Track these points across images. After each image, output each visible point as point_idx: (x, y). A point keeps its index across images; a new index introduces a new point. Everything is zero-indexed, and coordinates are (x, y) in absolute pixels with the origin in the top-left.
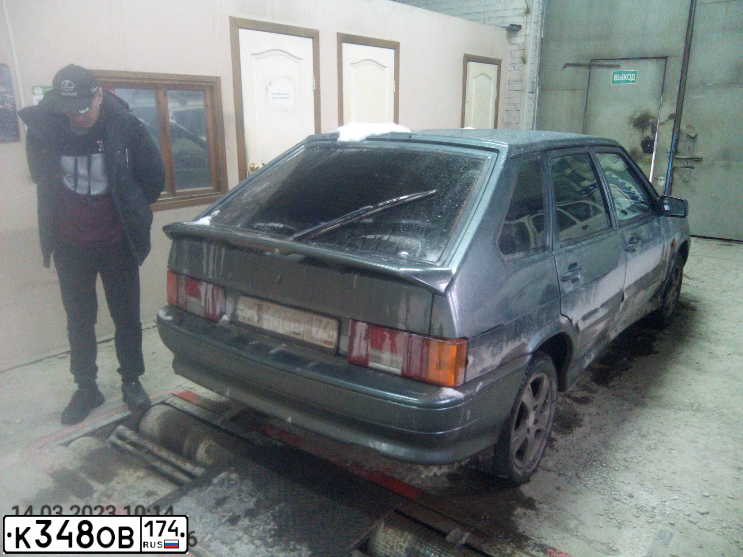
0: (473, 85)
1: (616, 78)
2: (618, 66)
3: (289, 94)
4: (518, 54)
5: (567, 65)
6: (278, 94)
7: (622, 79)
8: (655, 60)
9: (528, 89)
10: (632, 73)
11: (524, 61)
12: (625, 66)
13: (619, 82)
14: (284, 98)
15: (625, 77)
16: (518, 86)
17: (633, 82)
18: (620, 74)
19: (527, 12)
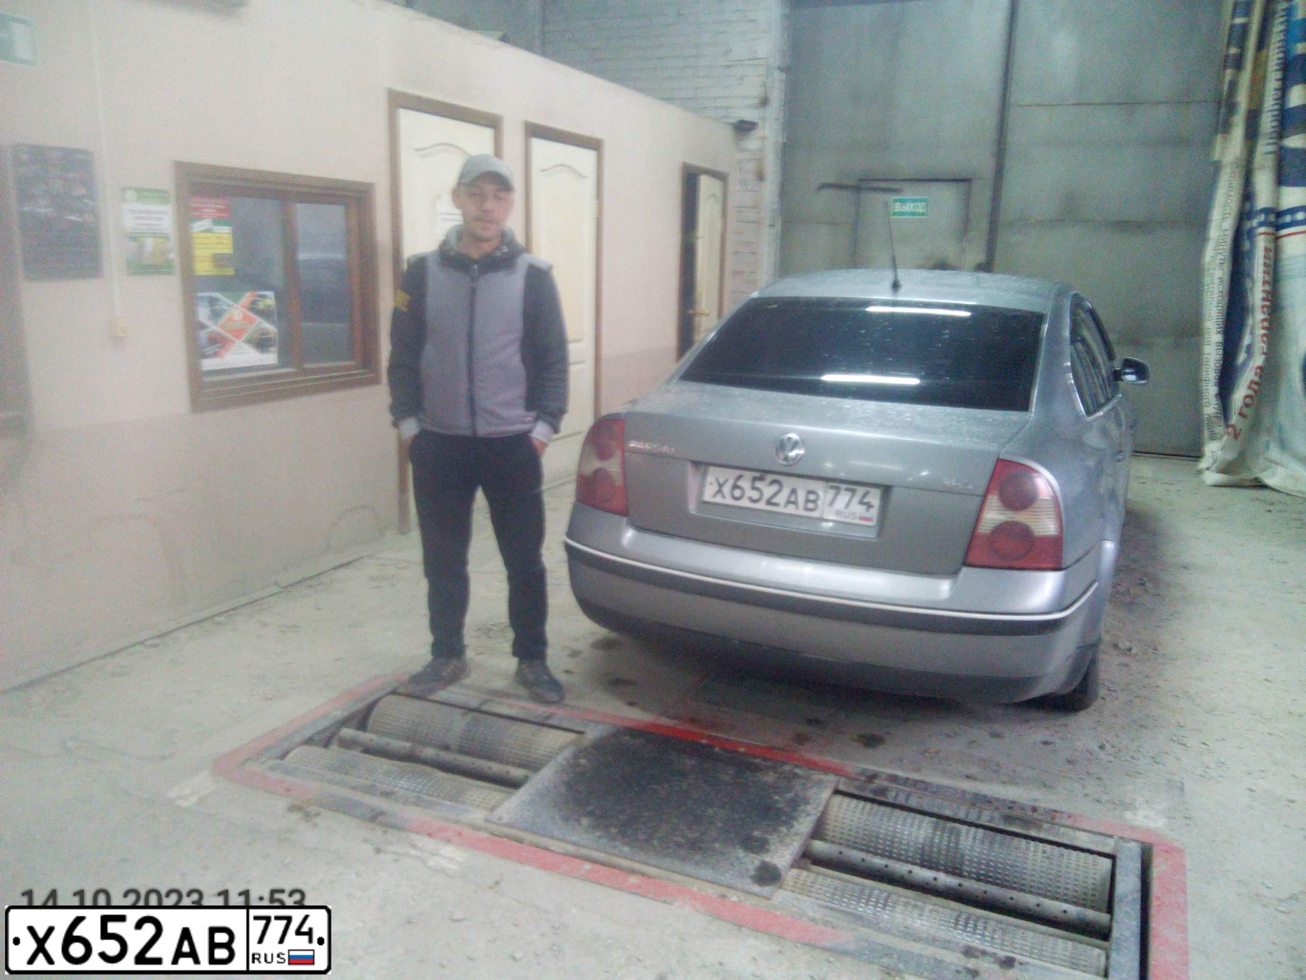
1: (897, 207)
2: (900, 191)
4: (751, 166)
6: (448, 214)
7: (906, 209)
8: (952, 184)
10: (921, 201)
11: (760, 177)
12: (910, 191)
13: (902, 214)
15: (909, 207)
17: (923, 214)
18: (903, 202)
19: (764, 102)
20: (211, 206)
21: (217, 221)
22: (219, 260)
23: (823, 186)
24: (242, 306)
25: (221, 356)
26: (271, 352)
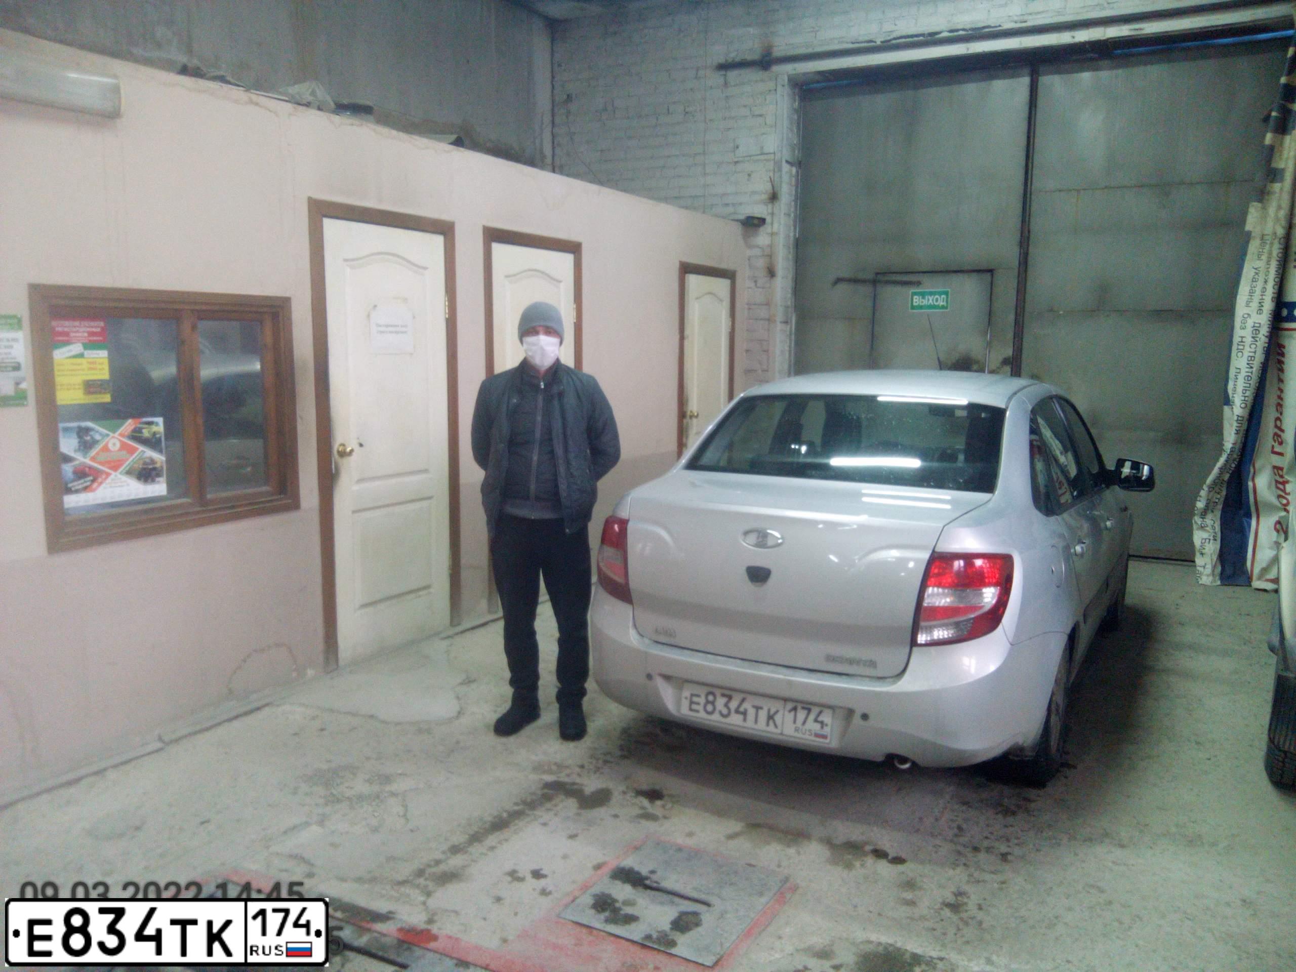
0: (694, 310)
2: (919, 283)
3: (406, 326)
4: (761, 263)
6: (387, 326)
7: (925, 302)
8: (974, 275)
9: (780, 317)
10: (940, 294)
11: (771, 273)
12: (929, 284)
13: (921, 307)
14: (397, 332)
15: (930, 300)
16: (763, 313)
19: (774, 197)
20: (81, 329)
21: (90, 345)
22: (90, 387)
23: (839, 280)
24: (121, 435)
25: (94, 490)
26: (159, 482)
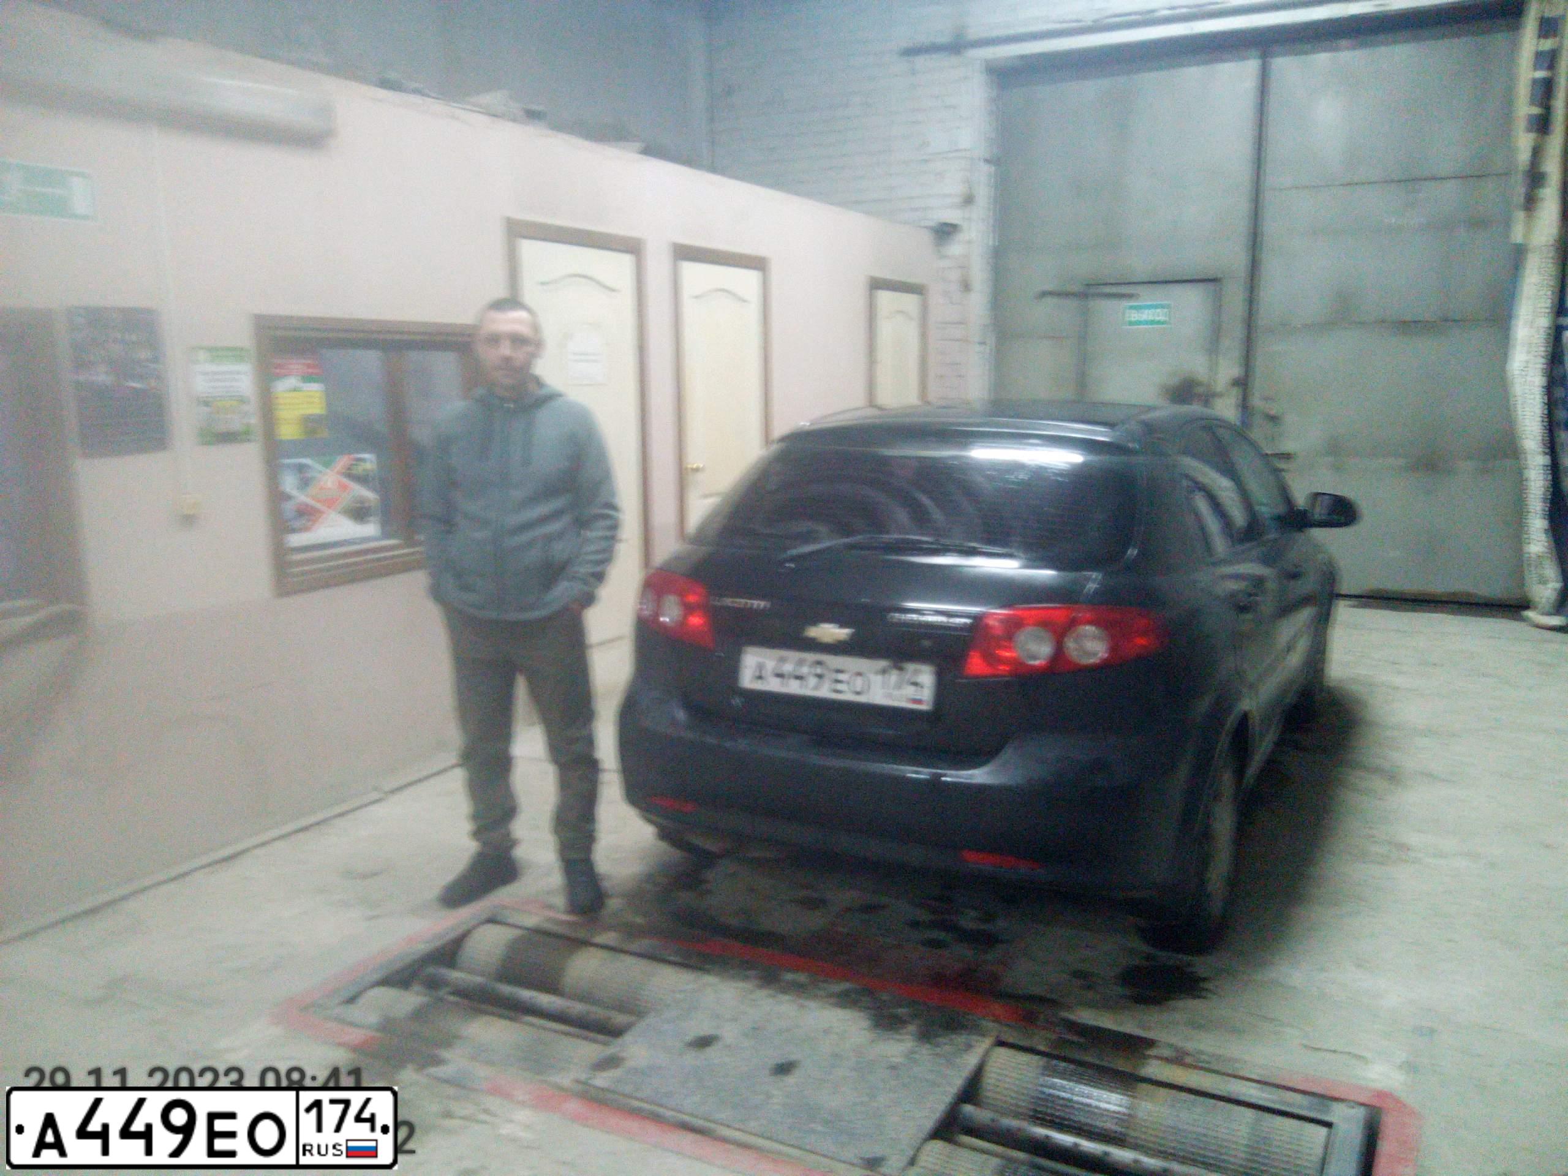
0: (887, 330)
1: (1134, 316)
2: (1132, 296)
3: (599, 354)
4: (955, 275)
5: (1044, 294)
6: (582, 354)
7: (1144, 317)
8: (1199, 285)
9: (975, 337)
11: (966, 287)
12: (1146, 296)
13: (1139, 323)
14: (591, 361)
15: (1146, 315)
16: (958, 332)
17: (1164, 323)
18: (1138, 308)
19: (969, 200)
20: (298, 362)
21: (308, 378)
22: (309, 422)
24: (339, 473)
25: (311, 529)
26: (371, 522)
